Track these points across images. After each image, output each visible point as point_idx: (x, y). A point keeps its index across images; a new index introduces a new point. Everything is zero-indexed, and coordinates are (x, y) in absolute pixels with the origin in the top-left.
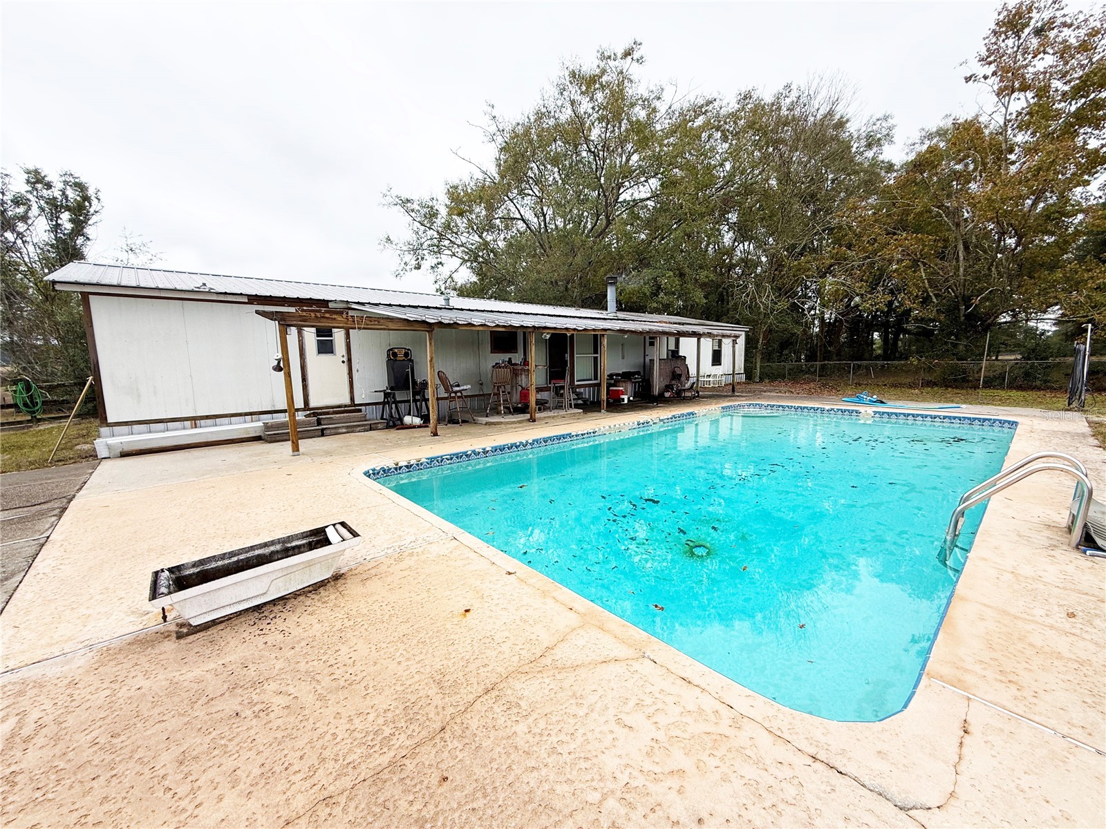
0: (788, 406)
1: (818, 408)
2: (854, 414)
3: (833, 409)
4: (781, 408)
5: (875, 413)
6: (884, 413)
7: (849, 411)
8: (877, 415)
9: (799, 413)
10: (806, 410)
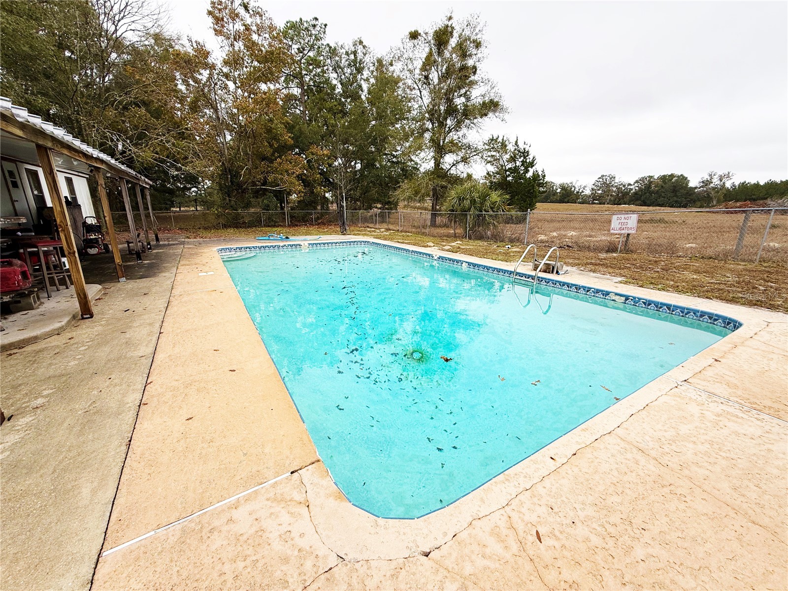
0: (254, 247)
1: (275, 246)
2: (298, 246)
3: (285, 245)
4: (248, 249)
5: (309, 244)
6: (314, 244)
7: (295, 245)
8: (310, 246)
9: (263, 251)
10: (267, 248)
